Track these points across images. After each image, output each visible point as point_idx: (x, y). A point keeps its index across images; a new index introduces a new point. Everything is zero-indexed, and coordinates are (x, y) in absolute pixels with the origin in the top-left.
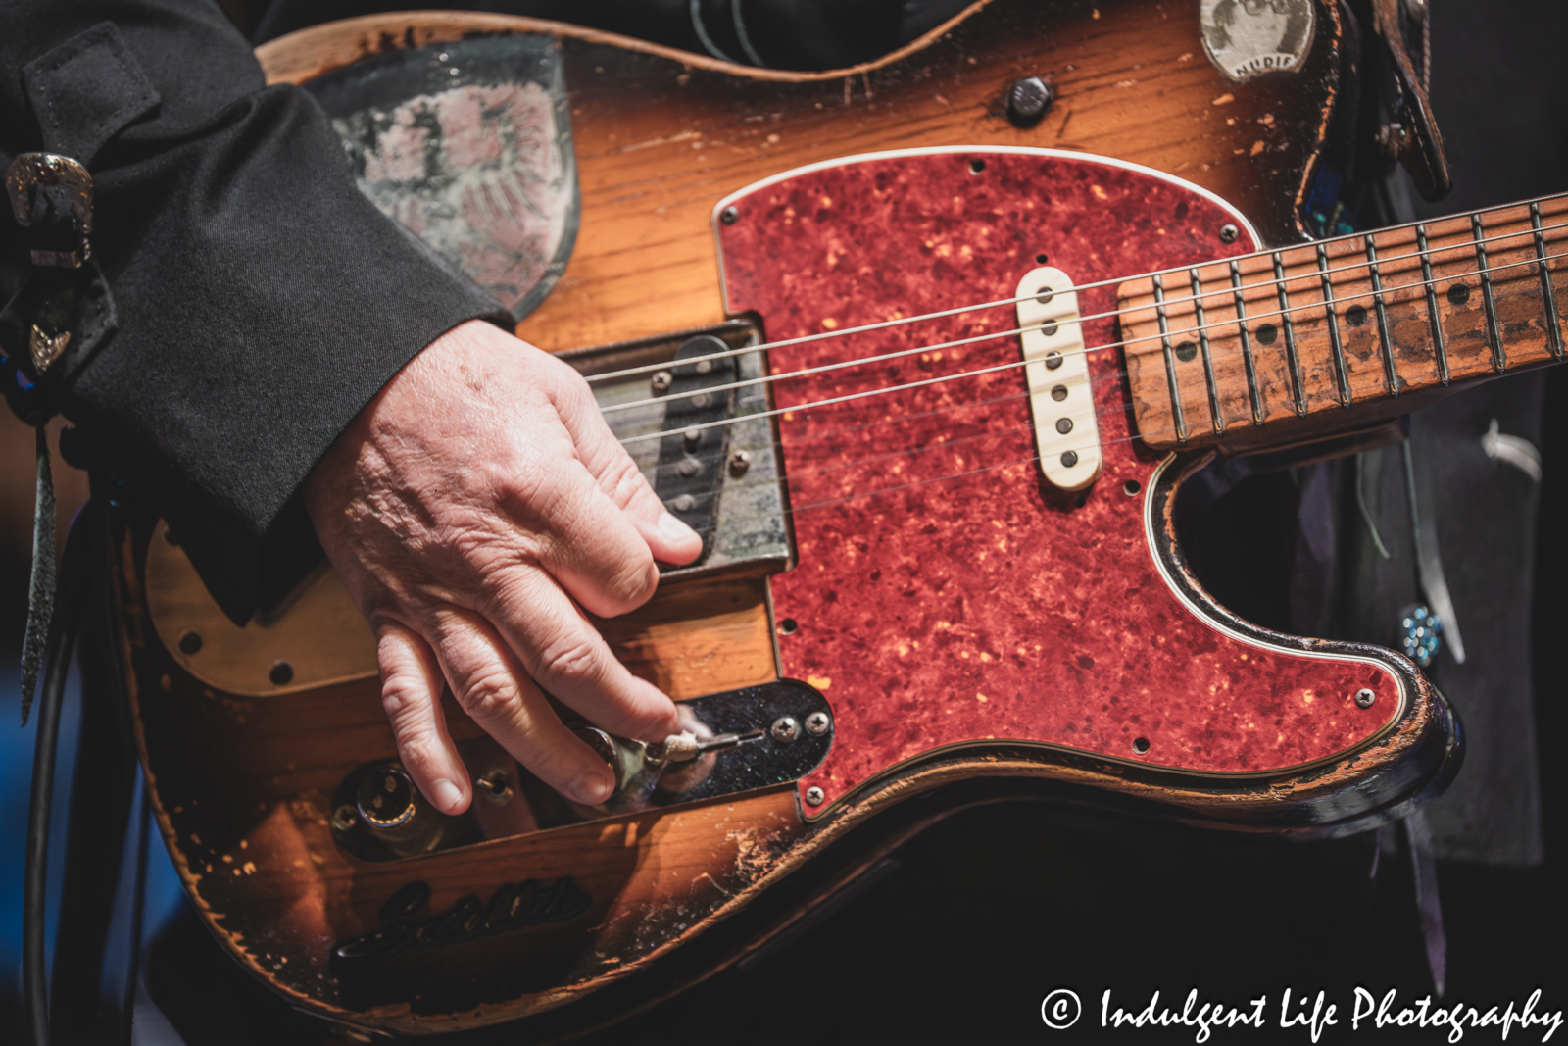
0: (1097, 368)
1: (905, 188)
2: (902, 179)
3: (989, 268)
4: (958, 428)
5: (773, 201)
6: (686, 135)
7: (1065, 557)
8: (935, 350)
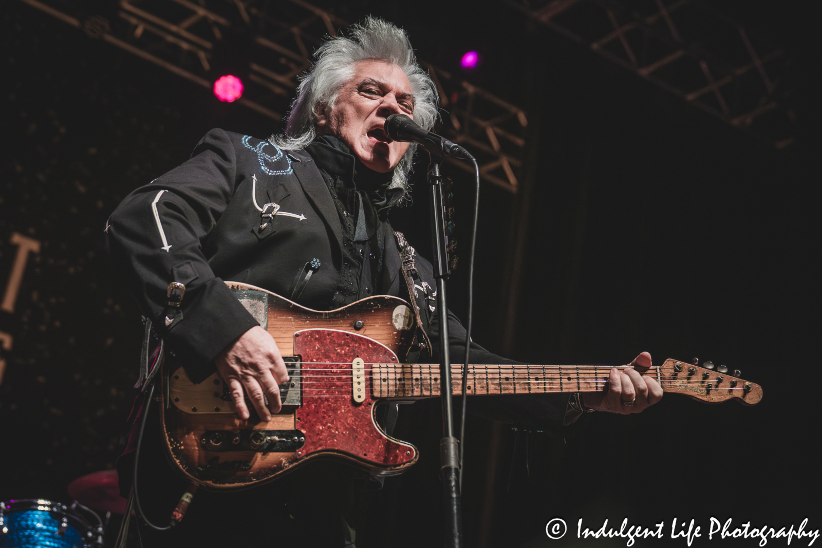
0: (366, 380)
1: (333, 337)
2: (333, 335)
3: (347, 356)
4: (337, 386)
5: (307, 334)
6: (290, 318)
7: (355, 415)
8: (335, 370)
